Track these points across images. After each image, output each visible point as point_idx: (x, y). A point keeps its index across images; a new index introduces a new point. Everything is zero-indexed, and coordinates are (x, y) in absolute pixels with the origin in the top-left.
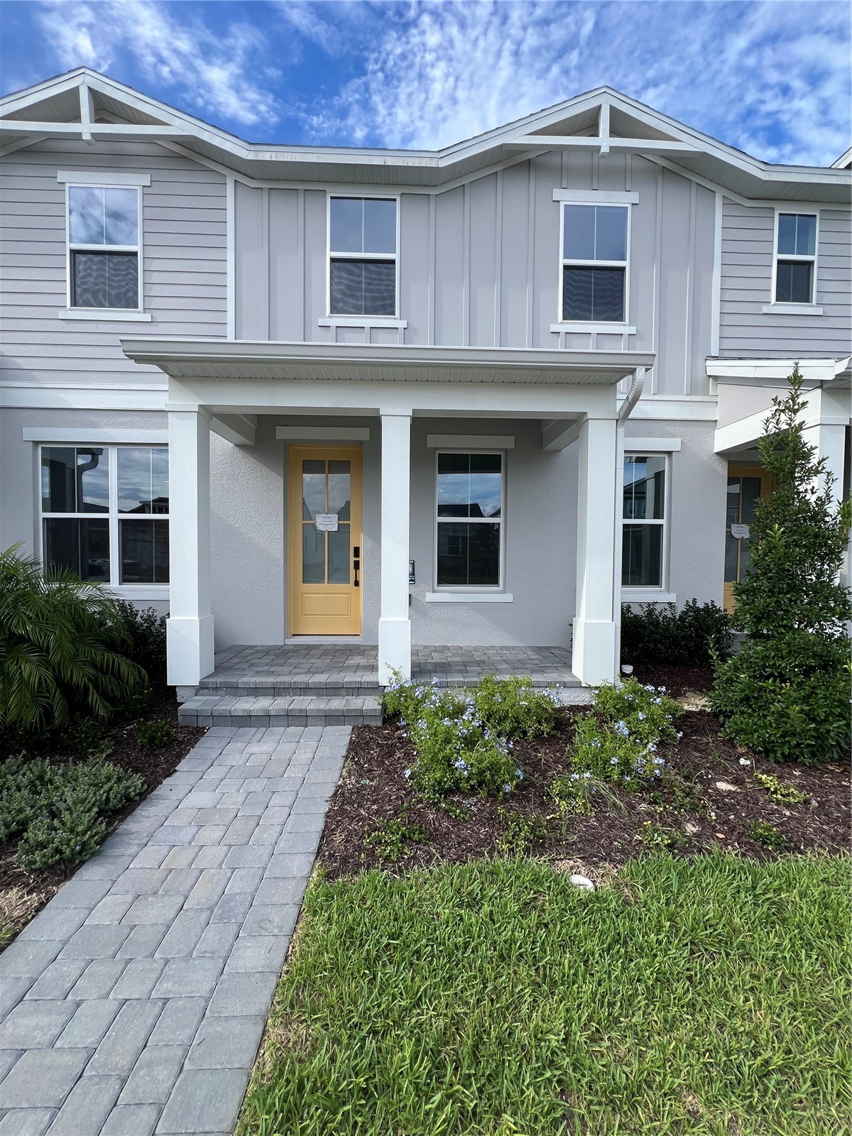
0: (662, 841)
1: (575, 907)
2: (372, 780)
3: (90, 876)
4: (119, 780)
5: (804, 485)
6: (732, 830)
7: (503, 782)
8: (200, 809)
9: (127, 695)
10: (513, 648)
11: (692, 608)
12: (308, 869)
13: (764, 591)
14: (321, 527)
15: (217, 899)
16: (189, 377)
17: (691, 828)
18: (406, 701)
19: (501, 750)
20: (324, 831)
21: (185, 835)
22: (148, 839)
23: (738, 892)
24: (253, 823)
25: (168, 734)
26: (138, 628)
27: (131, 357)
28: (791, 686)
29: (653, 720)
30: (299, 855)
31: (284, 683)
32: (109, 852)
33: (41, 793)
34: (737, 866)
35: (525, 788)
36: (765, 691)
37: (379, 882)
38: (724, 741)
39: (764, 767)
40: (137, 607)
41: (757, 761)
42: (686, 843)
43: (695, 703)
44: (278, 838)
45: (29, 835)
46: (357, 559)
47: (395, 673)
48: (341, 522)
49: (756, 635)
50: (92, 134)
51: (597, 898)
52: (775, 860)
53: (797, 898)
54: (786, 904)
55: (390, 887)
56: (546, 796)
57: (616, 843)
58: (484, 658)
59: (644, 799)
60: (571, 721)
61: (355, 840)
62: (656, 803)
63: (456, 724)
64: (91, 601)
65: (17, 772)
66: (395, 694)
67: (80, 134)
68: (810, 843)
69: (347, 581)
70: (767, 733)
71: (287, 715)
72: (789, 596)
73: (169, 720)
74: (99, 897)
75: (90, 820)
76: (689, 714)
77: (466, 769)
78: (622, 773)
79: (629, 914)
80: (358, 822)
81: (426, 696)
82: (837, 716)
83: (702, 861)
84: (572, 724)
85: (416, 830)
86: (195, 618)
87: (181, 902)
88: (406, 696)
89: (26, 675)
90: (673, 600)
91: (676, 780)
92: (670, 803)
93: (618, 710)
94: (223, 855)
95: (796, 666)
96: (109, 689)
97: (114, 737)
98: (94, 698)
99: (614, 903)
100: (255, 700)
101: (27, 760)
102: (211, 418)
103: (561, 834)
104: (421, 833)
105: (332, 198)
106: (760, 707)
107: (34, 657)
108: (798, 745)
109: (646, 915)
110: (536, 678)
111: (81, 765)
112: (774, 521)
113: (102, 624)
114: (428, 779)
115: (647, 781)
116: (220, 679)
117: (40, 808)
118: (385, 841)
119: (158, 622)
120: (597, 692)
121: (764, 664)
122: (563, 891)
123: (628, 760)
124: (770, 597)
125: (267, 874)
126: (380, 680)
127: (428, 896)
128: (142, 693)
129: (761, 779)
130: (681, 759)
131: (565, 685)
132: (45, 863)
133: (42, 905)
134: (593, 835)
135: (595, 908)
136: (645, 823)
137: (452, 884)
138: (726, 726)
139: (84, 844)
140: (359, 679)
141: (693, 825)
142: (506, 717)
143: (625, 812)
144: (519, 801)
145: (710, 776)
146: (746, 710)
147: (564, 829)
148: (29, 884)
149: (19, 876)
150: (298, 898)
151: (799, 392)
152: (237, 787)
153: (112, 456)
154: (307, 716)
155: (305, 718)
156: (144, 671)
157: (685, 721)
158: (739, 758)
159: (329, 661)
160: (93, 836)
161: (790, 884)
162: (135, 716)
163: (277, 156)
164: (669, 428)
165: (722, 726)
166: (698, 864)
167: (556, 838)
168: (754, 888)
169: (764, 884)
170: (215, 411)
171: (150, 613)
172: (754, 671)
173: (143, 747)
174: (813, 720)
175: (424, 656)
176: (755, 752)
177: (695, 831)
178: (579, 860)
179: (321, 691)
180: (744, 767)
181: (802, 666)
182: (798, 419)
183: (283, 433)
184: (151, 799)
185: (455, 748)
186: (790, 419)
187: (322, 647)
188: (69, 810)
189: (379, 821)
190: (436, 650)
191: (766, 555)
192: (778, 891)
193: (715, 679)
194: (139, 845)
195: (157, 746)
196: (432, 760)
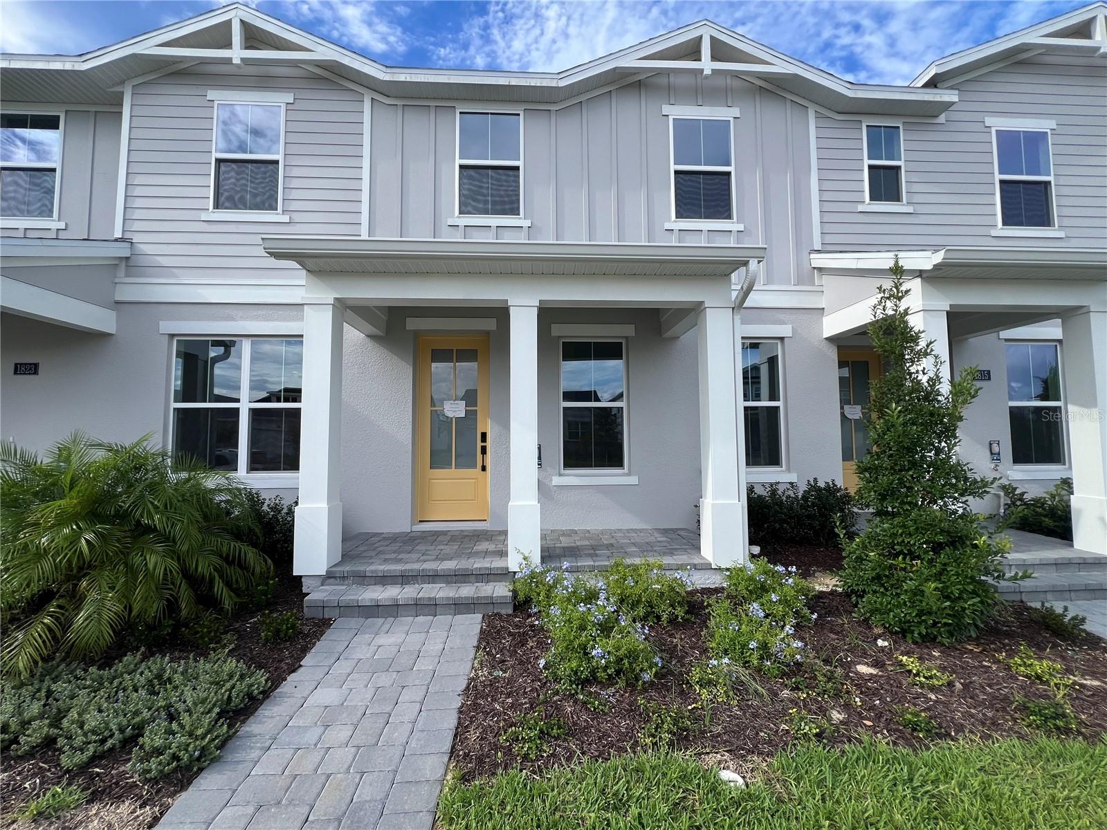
0: (810, 730)
1: (727, 807)
2: (505, 672)
3: (209, 784)
4: (242, 677)
5: (915, 366)
6: (879, 716)
7: (642, 670)
8: (326, 707)
9: (252, 586)
10: (640, 531)
11: (813, 488)
12: (442, 771)
13: (886, 469)
14: (450, 414)
15: (345, 808)
16: (326, 271)
17: (837, 716)
18: (537, 587)
19: (637, 636)
20: (457, 728)
21: (311, 736)
22: (270, 741)
23: (895, 785)
24: (382, 721)
25: (293, 627)
26: (264, 517)
27: (271, 254)
28: (922, 563)
29: (786, 601)
30: (433, 756)
31: (412, 571)
32: (229, 758)
33: (158, 693)
34: (890, 756)
35: (664, 676)
36: (896, 569)
37: (518, 784)
38: (859, 621)
39: (902, 648)
40: (263, 495)
41: (895, 642)
42: (834, 731)
43: (826, 583)
44: (409, 738)
45: (145, 740)
46: (484, 444)
47: (525, 559)
48: (468, 408)
49: (879, 513)
50: (242, 59)
51: (750, 795)
52: (928, 748)
53: (957, 790)
54: (945, 797)
55: (531, 790)
56: (686, 684)
57: (762, 734)
58: (613, 541)
59: (786, 685)
60: (706, 604)
61: (490, 737)
62: (799, 689)
63: (589, 609)
64: (219, 490)
65: (134, 671)
66: (526, 580)
67: (231, 59)
68: (960, 729)
69: (475, 466)
70: (902, 612)
71: (416, 604)
72: (911, 473)
73: (295, 611)
74: (218, 808)
75: (210, 722)
76: (821, 595)
77: (603, 657)
78: (761, 658)
79: (784, 813)
80: (493, 717)
81: (557, 581)
82: (970, 593)
83: (854, 752)
84: (707, 607)
85: (554, 725)
86: (324, 505)
87: (306, 813)
88: (537, 582)
89: (151, 566)
90: (794, 480)
91: (816, 664)
92: (812, 688)
93: (751, 592)
94: (350, 757)
95: (924, 543)
96: (234, 579)
97: (237, 631)
98: (219, 587)
99: (768, 800)
100: (383, 589)
101: (145, 658)
102: (345, 310)
103: (705, 726)
104: (559, 728)
105: (460, 113)
106: (892, 586)
107: (159, 547)
108: (935, 624)
109: (802, 813)
110: (667, 560)
111: (202, 662)
112: (890, 401)
113: (228, 513)
114: (564, 669)
115: (788, 665)
116: (347, 568)
117: (157, 710)
118: (523, 738)
119: (285, 511)
120: (728, 573)
121: (893, 541)
122: (713, 789)
123: (766, 644)
124: (892, 474)
125: (398, 778)
126: (509, 566)
127: (571, 799)
128: (267, 584)
129: (902, 661)
130: (818, 641)
131: (696, 567)
132: (161, 771)
133: (156, 820)
134: (737, 725)
135: (749, 807)
136: (791, 711)
137: (596, 783)
138: (859, 606)
139: (203, 749)
140: (488, 565)
141: (839, 712)
142: (639, 602)
143: (767, 699)
144: (658, 690)
145: (849, 659)
146: (878, 589)
147: (707, 719)
148: (142, 796)
149: (131, 787)
150: (433, 804)
151: (901, 281)
152: (365, 682)
153: (246, 347)
154: (436, 605)
155: (433, 607)
156: (269, 561)
157: (818, 601)
158: (876, 639)
159: (457, 547)
160: (213, 740)
161: (947, 775)
162: (259, 608)
163: (411, 78)
164: (781, 316)
165: (856, 605)
166: (850, 755)
167: (700, 730)
168: (911, 780)
169: (921, 775)
170: (350, 303)
171: (277, 501)
172: (883, 549)
173: (267, 640)
174: (948, 598)
175: (552, 540)
176: (892, 633)
177: (841, 719)
178: (725, 753)
179: (450, 579)
180: (882, 649)
181: (929, 543)
182: (903, 305)
183: (413, 324)
184: (275, 697)
185: (591, 635)
186: (896, 305)
187: (449, 533)
188: (188, 711)
189: (515, 716)
190: (564, 534)
191: (884, 434)
192: (935, 782)
193: (845, 558)
194: (261, 749)
195: (281, 639)
196: (567, 648)
